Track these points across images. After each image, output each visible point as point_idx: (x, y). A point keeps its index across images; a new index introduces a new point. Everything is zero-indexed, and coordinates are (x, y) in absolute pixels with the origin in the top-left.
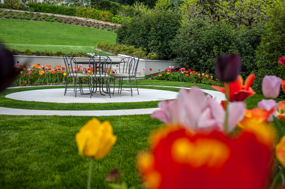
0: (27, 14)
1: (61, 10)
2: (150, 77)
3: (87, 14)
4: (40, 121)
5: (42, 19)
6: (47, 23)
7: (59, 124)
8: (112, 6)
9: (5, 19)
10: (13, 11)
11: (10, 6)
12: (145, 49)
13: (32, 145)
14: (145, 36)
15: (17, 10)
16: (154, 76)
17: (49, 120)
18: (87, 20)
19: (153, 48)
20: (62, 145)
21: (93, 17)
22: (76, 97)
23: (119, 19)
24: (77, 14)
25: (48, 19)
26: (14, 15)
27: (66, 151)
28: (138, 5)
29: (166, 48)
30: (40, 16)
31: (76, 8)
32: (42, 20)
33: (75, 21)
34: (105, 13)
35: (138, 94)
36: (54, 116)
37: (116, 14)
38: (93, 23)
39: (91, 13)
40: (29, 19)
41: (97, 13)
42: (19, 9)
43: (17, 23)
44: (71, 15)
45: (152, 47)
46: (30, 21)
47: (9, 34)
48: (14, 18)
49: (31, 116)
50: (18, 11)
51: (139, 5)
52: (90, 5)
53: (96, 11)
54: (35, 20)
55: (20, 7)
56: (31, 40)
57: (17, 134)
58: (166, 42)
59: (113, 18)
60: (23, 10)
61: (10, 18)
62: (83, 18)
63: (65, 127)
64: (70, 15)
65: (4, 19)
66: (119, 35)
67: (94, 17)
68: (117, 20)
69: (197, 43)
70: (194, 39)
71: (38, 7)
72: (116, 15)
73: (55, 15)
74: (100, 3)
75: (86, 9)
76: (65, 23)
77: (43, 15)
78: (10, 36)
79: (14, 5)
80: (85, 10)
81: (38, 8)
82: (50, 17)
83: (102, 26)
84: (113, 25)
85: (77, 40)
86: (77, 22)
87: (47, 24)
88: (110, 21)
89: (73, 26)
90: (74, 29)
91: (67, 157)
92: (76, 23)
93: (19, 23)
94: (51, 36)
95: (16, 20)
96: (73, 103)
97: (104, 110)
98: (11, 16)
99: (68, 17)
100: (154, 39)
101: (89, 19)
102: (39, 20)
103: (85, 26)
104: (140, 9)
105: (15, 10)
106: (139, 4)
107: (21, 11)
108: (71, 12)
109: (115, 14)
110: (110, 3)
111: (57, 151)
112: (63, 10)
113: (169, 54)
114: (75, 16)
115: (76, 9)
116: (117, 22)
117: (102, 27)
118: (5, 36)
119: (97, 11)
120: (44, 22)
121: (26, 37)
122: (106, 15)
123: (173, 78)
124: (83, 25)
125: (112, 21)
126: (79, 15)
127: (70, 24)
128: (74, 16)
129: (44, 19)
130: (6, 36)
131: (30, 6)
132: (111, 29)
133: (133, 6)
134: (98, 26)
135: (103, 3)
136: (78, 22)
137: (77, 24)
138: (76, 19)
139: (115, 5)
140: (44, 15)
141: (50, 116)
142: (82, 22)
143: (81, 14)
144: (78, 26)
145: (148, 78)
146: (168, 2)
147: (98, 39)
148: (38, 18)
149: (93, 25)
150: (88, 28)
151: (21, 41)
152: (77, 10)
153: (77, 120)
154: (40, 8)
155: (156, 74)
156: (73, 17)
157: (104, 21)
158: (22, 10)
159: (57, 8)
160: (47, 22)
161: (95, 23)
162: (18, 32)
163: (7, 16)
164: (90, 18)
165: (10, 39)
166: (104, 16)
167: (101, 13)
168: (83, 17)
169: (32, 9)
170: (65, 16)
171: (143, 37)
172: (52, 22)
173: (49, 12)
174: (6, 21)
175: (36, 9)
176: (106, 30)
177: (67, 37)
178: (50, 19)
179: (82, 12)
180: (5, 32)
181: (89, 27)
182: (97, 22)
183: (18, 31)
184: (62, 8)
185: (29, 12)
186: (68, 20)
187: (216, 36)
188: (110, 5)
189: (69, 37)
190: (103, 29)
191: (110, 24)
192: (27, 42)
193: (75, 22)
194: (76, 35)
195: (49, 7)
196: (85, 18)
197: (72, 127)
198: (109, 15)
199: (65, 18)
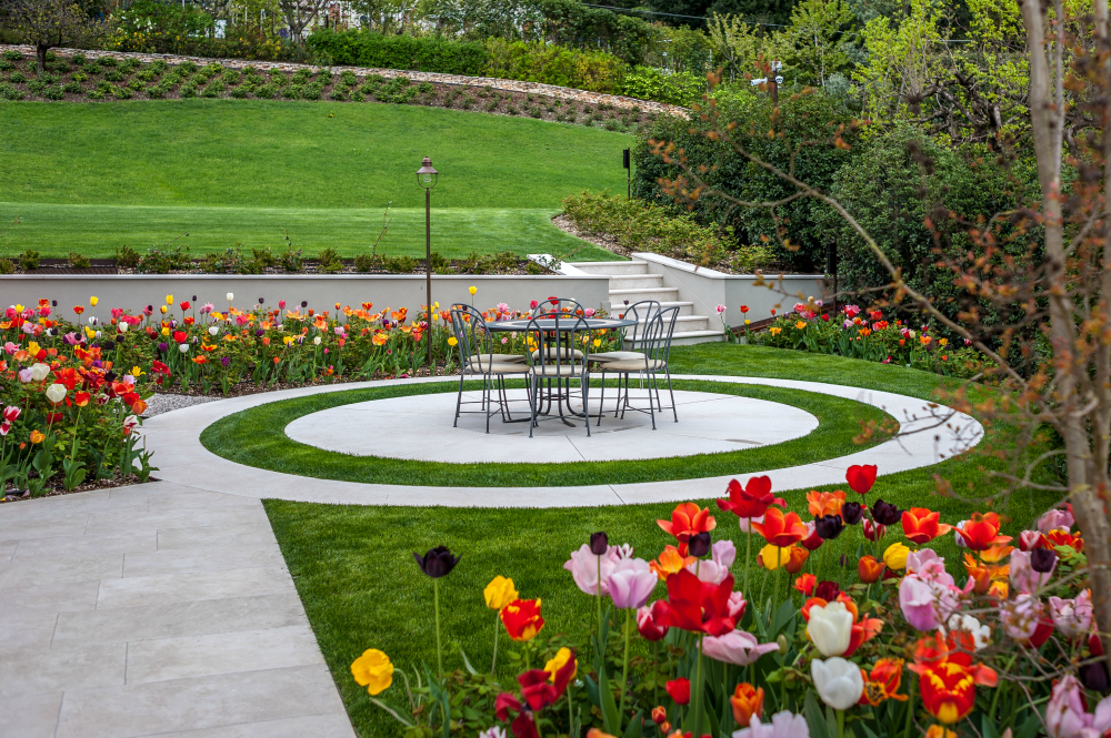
0: (308, 75)
1: (433, 55)
2: (743, 334)
3: (529, 67)
4: (403, 523)
5: (361, 94)
6: (382, 109)
7: (448, 531)
8: (622, 34)
9: (231, 103)
10: (259, 65)
11: (247, 48)
12: (730, 228)
13: (399, 586)
14: (731, 180)
15: (273, 61)
16: (758, 330)
17: (424, 521)
18: (531, 91)
19: (758, 226)
20: (458, 585)
21: (551, 77)
22: (488, 432)
23: (648, 81)
24: (491, 70)
25: (386, 93)
26: (264, 82)
27: (467, 598)
28: (722, 25)
29: (801, 228)
30: (357, 84)
31: (489, 46)
32: (364, 96)
33: (485, 96)
34: (597, 59)
35: (676, 421)
36: (434, 508)
37: (638, 62)
38: (553, 101)
39: (545, 62)
40: (316, 98)
41: (566, 61)
42: (281, 58)
43: (272, 116)
44: (471, 74)
45: (754, 224)
46: (320, 102)
47: (247, 158)
48: (264, 94)
49: (377, 508)
50: (276, 66)
51: (726, 26)
52: (540, 31)
53: (562, 54)
54: (339, 98)
55: (282, 49)
56: (327, 179)
57: (360, 559)
58: (801, 207)
59: (629, 78)
60: (295, 62)
61: (247, 97)
62: (516, 82)
63: (464, 541)
64: (463, 71)
65: (227, 102)
66: (644, 167)
67: (556, 77)
68: (642, 87)
69: (902, 219)
70: (891, 204)
71: (346, 47)
72: (639, 68)
73: (412, 75)
74: (576, 24)
75: (526, 49)
76: (447, 106)
77: (366, 78)
78: (252, 167)
79: (262, 42)
80: (523, 52)
81: (347, 51)
82: (391, 84)
83: (587, 111)
84: (628, 104)
85: (492, 174)
86: (493, 101)
87: (383, 113)
88: (616, 90)
89: (478, 116)
90: (480, 127)
91: (469, 609)
92: (490, 105)
93: (282, 113)
94: (397, 162)
95: (271, 101)
96: (480, 464)
97: (561, 485)
98: (252, 89)
99: (457, 80)
100: (761, 194)
101: (536, 86)
102: (353, 97)
103: (523, 116)
104: (731, 42)
105: (265, 64)
106: (724, 21)
107: (285, 64)
108: (469, 62)
109: (635, 61)
110: (615, 21)
111: (450, 597)
112: (439, 55)
113: (814, 248)
114: (484, 75)
115: (486, 49)
116: (644, 93)
117: (586, 117)
118: (236, 170)
119: (565, 52)
120: (370, 106)
121: (307, 169)
122: (601, 69)
123: (820, 342)
124: (513, 113)
125: (624, 90)
126: (501, 70)
127: (466, 108)
128: (480, 76)
129: (369, 92)
130: (237, 166)
131: (318, 45)
132: (618, 122)
133: (703, 29)
134: (569, 112)
135: (590, 23)
136: (495, 101)
137: (491, 110)
138: (488, 89)
139: (634, 27)
140: (368, 78)
141: (424, 508)
142: (509, 100)
143: (507, 67)
144: (496, 114)
145: (737, 340)
146: (838, 9)
147: (572, 165)
148: (347, 92)
149: (551, 110)
150: (532, 122)
151: (291, 184)
152: (493, 54)
153: (491, 520)
154: (355, 52)
155: (764, 322)
156: (475, 81)
157: (593, 90)
158: (292, 62)
159: (417, 50)
160: (382, 105)
161: (558, 102)
162: (280, 150)
163: (237, 89)
164: (542, 80)
165: (254, 177)
166: (592, 73)
167: (582, 60)
168: (515, 78)
169: (325, 57)
170: (448, 79)
171: (725, 183)
172: (401, 103)
173: (387, 65)
174: (236, 109)
175: (341, 56)
176: (599, 128)
177: (455, 164)
178: (392, 92)
179: (509, 58)
180: (234, 150)
181: (536, 117)
182: (567, 96)
183: (277, 148)
184: (436, 49)
185: (313, 69)
186: (460, 93)
187: (960, 198)
188: (616, 30)
189: (462, 163)
190: (588, 124)
191: (615, 101)
192: (312, 186)
193: (483, 102)
194: (490, 154)
195: (389, 47)
196: (523, 84)
197: (478, 543)
198: (611, 66)
199: (445, 86)
